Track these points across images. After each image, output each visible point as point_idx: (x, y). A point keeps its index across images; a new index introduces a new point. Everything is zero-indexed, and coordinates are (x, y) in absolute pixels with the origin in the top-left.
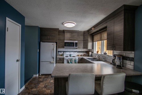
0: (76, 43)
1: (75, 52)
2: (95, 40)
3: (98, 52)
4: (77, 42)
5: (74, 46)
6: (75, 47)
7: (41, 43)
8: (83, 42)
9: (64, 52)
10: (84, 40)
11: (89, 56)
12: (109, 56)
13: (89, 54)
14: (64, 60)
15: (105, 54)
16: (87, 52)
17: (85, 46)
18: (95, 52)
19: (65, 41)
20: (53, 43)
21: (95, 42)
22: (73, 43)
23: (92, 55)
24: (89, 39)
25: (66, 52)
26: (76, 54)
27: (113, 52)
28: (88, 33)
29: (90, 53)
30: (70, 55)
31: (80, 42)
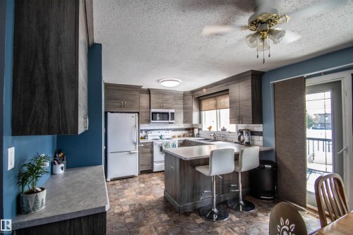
0: (173, 114)
1: (167, 130)
2: (203, 109)
3: (210, 128)
4: (173, 111)
5: (168, 120)
6: (170, 121)
7: (109, 114)
8: (182, 111)
9: (147, 131)
10: (184, 108)
11: (193, 136)
12: (230, 132)
13: (193, 132)
14: (154, 146)
15: (224, 130)
16: (191, 130)
17: (188, 118)
18: (205, 128)
19: (153, 110)
20: (134, 115)
21: (203, 112)
22: (168, 113)
23: (198, 134)
24: (195, 107)
25: (152, 132)
26: (171, 134)
27: (237, 127)
28: (193, 96)
29: (196, 131)
30: (161, 137)
31: (178, 111)
